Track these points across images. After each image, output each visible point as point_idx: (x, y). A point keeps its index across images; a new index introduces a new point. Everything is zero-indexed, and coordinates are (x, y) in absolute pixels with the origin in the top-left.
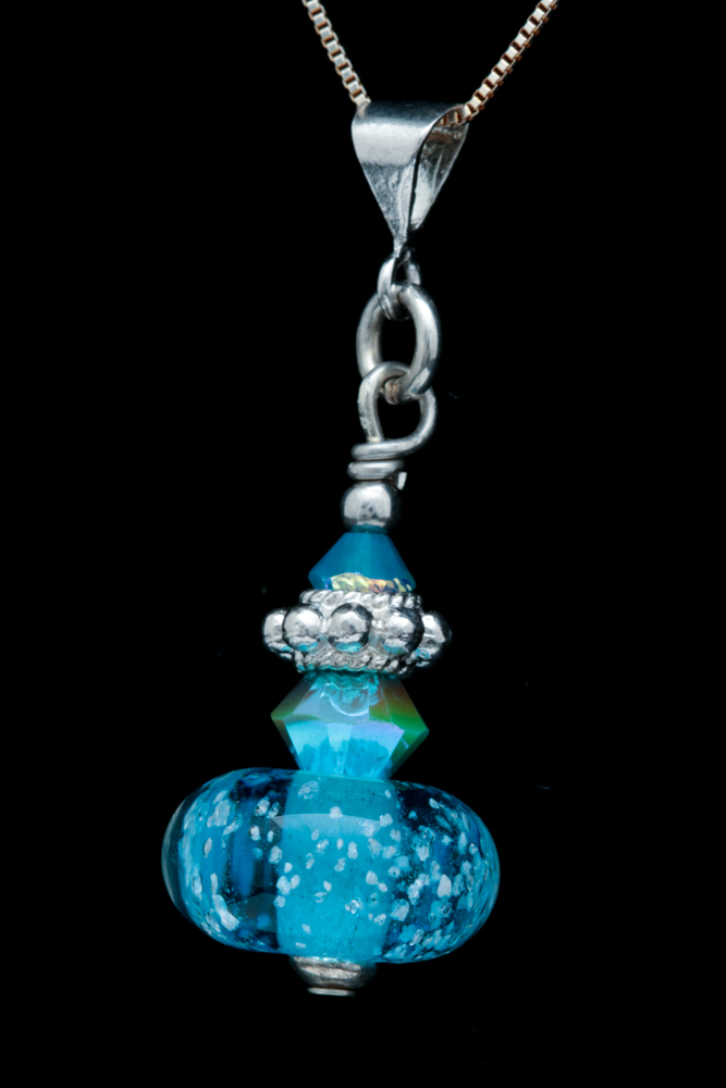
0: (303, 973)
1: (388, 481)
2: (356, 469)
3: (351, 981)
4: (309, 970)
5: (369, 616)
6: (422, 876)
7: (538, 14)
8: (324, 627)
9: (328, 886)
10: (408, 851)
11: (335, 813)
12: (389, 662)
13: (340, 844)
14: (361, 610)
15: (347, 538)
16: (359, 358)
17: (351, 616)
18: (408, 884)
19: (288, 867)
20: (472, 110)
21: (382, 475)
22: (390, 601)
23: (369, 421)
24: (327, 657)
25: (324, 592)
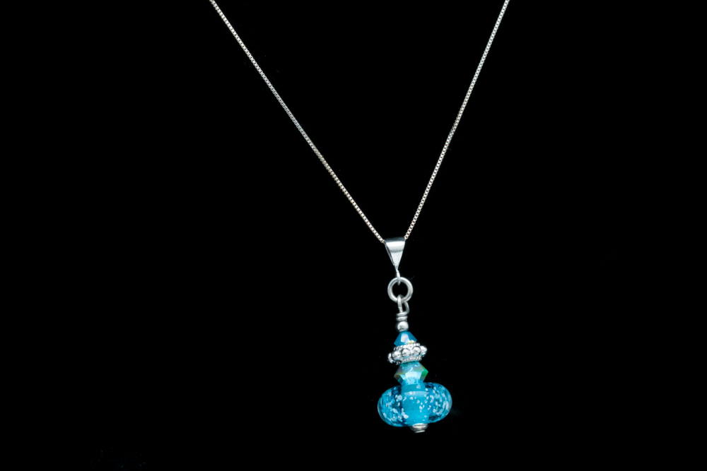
1: (406, 320)
2: (398, 319)
3: (424, 428)
15: (400, 333)
20: (407, 237)
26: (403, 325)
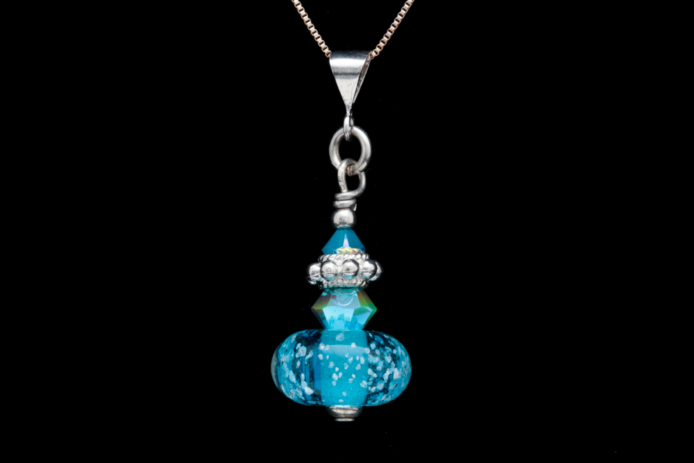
0: (333, 412)
1: (351, 208)
2: (337, 204)
3: (352, 414)
4: (335, 411)
5: (357, 264)
6: (388, 369)
7: (406, 7)
8: (340, 270)
9: (354, 376)
10: (383, 359)
11: (353, 345)
12: (363, 282)
13: (358, 358)
14: (354, 261)
15: (337, 232)
16: (331, 158)
17: (351, 264)
18: (383, 374)
19: (337, 369)
20: (376, 53)
21: (348, 206)
22: (361, 257)
23: (342, 183)
24: (339, 282)
25: (334, 255)
26: (344, 216)
